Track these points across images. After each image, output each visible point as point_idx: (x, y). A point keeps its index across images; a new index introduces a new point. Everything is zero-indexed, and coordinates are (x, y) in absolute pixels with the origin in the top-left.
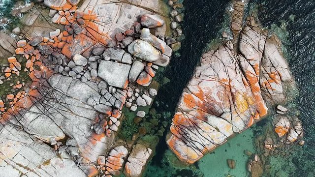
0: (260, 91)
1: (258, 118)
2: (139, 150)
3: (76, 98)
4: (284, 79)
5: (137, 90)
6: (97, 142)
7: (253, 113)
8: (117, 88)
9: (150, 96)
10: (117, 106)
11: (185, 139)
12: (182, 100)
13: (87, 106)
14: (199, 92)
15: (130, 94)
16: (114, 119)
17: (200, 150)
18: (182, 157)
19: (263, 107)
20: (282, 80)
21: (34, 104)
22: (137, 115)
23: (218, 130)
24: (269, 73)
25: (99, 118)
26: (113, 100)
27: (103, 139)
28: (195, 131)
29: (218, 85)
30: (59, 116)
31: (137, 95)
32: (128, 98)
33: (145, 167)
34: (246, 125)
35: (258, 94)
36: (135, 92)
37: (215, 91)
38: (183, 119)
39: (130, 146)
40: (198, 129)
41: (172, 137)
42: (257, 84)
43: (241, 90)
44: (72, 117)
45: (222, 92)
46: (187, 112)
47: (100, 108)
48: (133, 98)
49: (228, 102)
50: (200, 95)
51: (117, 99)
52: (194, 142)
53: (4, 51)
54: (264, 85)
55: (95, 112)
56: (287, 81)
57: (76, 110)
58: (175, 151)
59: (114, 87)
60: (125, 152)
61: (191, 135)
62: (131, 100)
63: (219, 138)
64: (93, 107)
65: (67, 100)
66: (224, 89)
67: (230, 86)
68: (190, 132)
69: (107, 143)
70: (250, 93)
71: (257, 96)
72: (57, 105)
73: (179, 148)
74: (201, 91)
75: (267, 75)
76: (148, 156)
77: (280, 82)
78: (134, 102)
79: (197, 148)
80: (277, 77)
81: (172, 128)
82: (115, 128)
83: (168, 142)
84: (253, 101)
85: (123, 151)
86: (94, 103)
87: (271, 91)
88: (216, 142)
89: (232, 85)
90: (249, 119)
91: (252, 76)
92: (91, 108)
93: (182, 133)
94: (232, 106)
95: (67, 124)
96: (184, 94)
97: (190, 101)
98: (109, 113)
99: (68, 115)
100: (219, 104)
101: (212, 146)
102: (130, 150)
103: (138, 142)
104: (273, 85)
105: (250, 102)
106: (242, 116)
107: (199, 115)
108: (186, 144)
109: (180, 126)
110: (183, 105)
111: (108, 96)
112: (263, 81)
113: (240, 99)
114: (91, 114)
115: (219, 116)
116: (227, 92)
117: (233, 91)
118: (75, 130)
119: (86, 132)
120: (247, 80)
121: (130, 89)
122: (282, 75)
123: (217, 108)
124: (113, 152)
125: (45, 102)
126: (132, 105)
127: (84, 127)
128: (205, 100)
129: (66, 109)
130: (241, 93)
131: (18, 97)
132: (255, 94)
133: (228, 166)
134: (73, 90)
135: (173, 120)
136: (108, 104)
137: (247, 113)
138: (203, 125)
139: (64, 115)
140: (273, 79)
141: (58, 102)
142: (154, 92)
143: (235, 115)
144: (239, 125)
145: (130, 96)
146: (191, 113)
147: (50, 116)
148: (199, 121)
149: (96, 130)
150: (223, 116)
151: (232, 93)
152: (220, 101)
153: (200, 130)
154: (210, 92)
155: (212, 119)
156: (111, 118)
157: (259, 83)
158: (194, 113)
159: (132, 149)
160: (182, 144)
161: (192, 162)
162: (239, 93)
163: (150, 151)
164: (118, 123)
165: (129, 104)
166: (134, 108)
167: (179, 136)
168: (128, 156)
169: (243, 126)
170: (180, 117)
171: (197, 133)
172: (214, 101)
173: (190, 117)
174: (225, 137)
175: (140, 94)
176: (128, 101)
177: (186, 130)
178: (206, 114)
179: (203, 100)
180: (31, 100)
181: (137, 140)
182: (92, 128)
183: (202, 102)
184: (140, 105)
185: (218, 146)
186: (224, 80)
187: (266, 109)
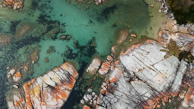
0: (26, 97)
1: (29, 83)
2: (93, 71)
3: (123, 103)
4: (12, 102)
5: (91, 103)
6: (114, 78)
7: (31, 86)
8: (101, 106)
9: (84, 100)
10: (102, 96)
11: (69, 75)
12: (67, 96)
13: (118, 97)
14: (58, 99)
15: (95, 102)
17: (62, 69)
18: (71, 66)
19: (26, 88)
20: (13, 101)
21: (146, 101)
22: (92, 90)
23: (51, 78)
24: (19, 106)
25: (112, 91)
27: (111, 79)
28: (63, 79)
29: (47, 103)
30: (133, 94)
31: (91, 101)
33: (91, 63)
34: (36, 79)
35: (27, 96)
36: (92, 102)
37: (49, 99)
38: (69, 85)
39: (97, 74)
40: (61, 80)
41: (75, 76)
42: (27, 101)
43: (36, 99)
44: (126, 92)
45: (45, 98)
46: (66, 89)
47: (111, 96)
48: (93, 99)
49: (44, 93)
50: (57, 98)
51: (102, 100)
52: (64, 73)
54: (23, 100)
55: (114, 94)
56: (10, 101)
57: (124, 96)
58: (74, 69)
59: (103, 107)
60: (100, 71)
61: (65, 77)
62: (95, 98)
63: (51, 74)
65: (128, 102)
66: (45, 100)
67: (41, 101)
68: (66, 79)
69: (109, 77)
70: (31, 96)
71: (28, 95)
72: (134, 99)
73: (72, 71)
74: (57, 100)
75: (21, 105)
76: (89, 68)
77: (15, 101)
78: (93, 97)
79: (63, 70)
80: (15, 104)
81: (75, 82)
82: (104, 84)
83: (78, 74)
84: (30, 92)
85: (101, 72)
86: (114, 99)
87: (20, 96)
88: (53, 72)
89: (40, 102)
90: (34, 83)
91: (28, 106)
92: (116, 96)
93: (69, 78)
94: (41, 91)
95: (129, 89)
96: (66, 99)
97: (64, 95)
98: (107, 93)
99: (128, 94)
101: (55, 70)
102: (97, 72)
103: (93, 76)
104: (18, 100)
105: (32, 92)
106: (37, 84)
107: (60, 87)
108: (68, 73)
109: (70, 82)
110: (68, 93)
111: (106, 102)
112: (23, 102)
113: (37, 94)
114: (116, 93)
115: (49, 86)
116: (43, 98)
117: (40, 99)
118: (125, 85)
119: (119, 84)
120: (32, 104)
121: (95, 104)
122: (12, 105)
123: (49, 90)
124: (106, 72)
125: (140, 102)
126: (95, 95)
127: (120, 86)
128: (55, 95)
129: (129, 97)
130: (36, 97)
131: (154, 106)
132: (28, 96)
133: (48, 59)
134: (125, 107)
135: (74, 86)
136: (107, 98)
137: (34, 86)
138: (58, 82)
139: (130, 94)
140: (18, 103)
141: (133, 101)
142: (82, 102)
143: (41, 86)
144: (39, 80)
145: (95, 101)
146: (64, 88)
147: (138, 94)
148: (60, 84)
149: (114, 84)
150: (47, 85)
151: (41, 97)
152: (48, 93)
153: (60, 79)
154: (52, 99)
155: (53, 84)
156: (106, 90)
157: (25, 101)
158: (62, 88)
159: (96, 72)
160: (70, 73)
161: (66, 63)
162: (37, 97)
163: (87, 71)
164: (102, 86)
165: (96, 96)
166: (94, 94)
167: (71, 77)
168: (99, 69)
169: (37, 79)
170: (70, 87)
171: (62, 78)
172: (50, 94)
173: (64, 86)
174: (47, 74)
175: (89, 101)
176: (96, 98)
177: (67, 80)
178: (56, 87)
179: (57, 95)
180: (147, 104)
181: (94, 76)
182: (116, 86)
183: (57, 94)
184: (90, 95)
185: (52, 70)
186: (44, 105)
187: (24, 87)
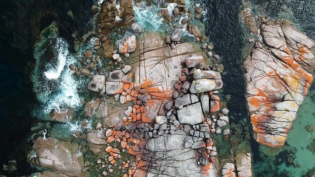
0: (299, 66)
1: (309, 85)
2: (241, 159)
3: (175, 148)
4: (310, 47)
5: (213, 117)
6: (208, 171)
7: (304, 84)
8: (198, 124)
9: (225, 115)
10: (208, 136)
11: (269, 131)
12: (249, 104)
13: (186, 150)
14: (258, 92)
15: (210, 122)
16: (210, 148)
17: (283, 133)
18: (274, 145)
19: (308, 76)
20: (309, 49)
21: (147, 171)
22: (224, 134)
23: (288, 111)
24: (297, 49)
25: (199, 153)
26: (202, 134)
27: (211, 166)
28: (273, 121)
29: (269, 79)
30: (170, 169)
31: (215, 120)
32: (210, 126)
33: (252, 168)
34: (304, 96)
35: (299, 68)
36: (212, 119)
37: (269, 84)
38: (258, 118)
39: (233, 159)
40: (274, 118)
41: (258, 136)
42: (295, 62)
43: (287, 73)
44: (180, 164)
45: (275, 82)
46: (258, 111)
47: (196, 146)
48: (214, 124)
49: (283, 87)
50: (261, 93)
51: (204, 132)
52: (276, 129)
53: (99, 146)
54: (299, 59)
55: (193, 151)
56: (313, 47)
57: (180, 157)
58: (267, 144)
59: (196, 125)
60: (233, 166)
61: (272, 126)
62: (213, 127)
63: (292, 116)
64: (191, 147)
65: (170, 154)
66: (274, 79)
67: (277, 75)
68: (269, 124)
69: (216, 167)
70: (294, 72)
71: (300, 70)
72: (164, 162)
73: (268, 140)
74: (259, 90)
75: (296, 51)
76: (250, 159)
77: (309, 51)
78: (217, 126)
79: (281, 132)
80: (305, 49)
81: (254, 128)
82: (215, 153)
83: (258, 140)
84: (299, 76)
85: (230, 166)
86: (191, 145)
87: (306, 61)
88: (291, 120)
89: (279, 73)
90: (304, 90)
91: (288, 58)
92: (189, 149)
93: (264, 128)
94: (287, 88)
95: (180, 171)
96: (248, 99)
97: (257, 102)
98: (204, 145)
99: (176, 164)
100: (278, 92)
101: (289, 124)
102: (235, 163)
103: (237, 153)
104: (305, 56)
105: (298, 77)
106: (299, 91)
107: (268, 108)
108: (271, 134)
109: (260, 124)
110: (252, 108)
111: (197, 133)
112: (296, 57)
113: (290, 80)
114: (192, 154)
115: (283, 100)
116: (278, 80)
117: (281, 76)
118: (188, 172)
119: (196, 169)
120: (286, 63)
121: (208, 119)
122: (307, 45)
123: (278, 95)
124: (224, 171)
125: (154, 165)
126: (216, 130)
127: (193, 166)
128: (266, 95)
129: (172, 161)
130: (288, 74)
131: (131, 173)
132: (298, 70)
133: (309, 131)
134: (169, 144)
135: (251, 123)
136: (201, 139)
137: (300, 86)
138: (275, 114)
139: (174, 166)
140: (303, 52)
141: (163, 159)
142: (226, 111)
143: (293, 93)
144: (300, 98)
145: (211, 124)
146: (261, 110)
147: (164, 173)
148: (271, 112)
149: (204, 163)
150: (285, 99)
151: (282, 79)
152: (276, 90)
153: (275, 119)
154: (266, 87)
155: (280, 105)
156: (207, 148)
157: (295, 60)
158: (264, 108)
159: (235, 161)
160: (269, 135)
161: (283, 144)
162: (287, 76)
163: (249, 154)
164: (215, 149)
165: (214, 130)
166: (219, 131)
167: (263, 131)
168: (236, 167)
169: (302, 97)
170: (255, 117)
171: (275, 122)
172: (273, 92)
173: (263, 113)
174: (296, 113)
175: (218, 119)
176: (212, 128)
177: (266, 124)
178: (273, 104)
179: (265, 96)
180: (143, 170)
181: (234, 153)
182: (199, 163)
183: (265, 98)
184: (221, 126)
185: (293, 121)
186: (270, 73)
187: (310, 75)
